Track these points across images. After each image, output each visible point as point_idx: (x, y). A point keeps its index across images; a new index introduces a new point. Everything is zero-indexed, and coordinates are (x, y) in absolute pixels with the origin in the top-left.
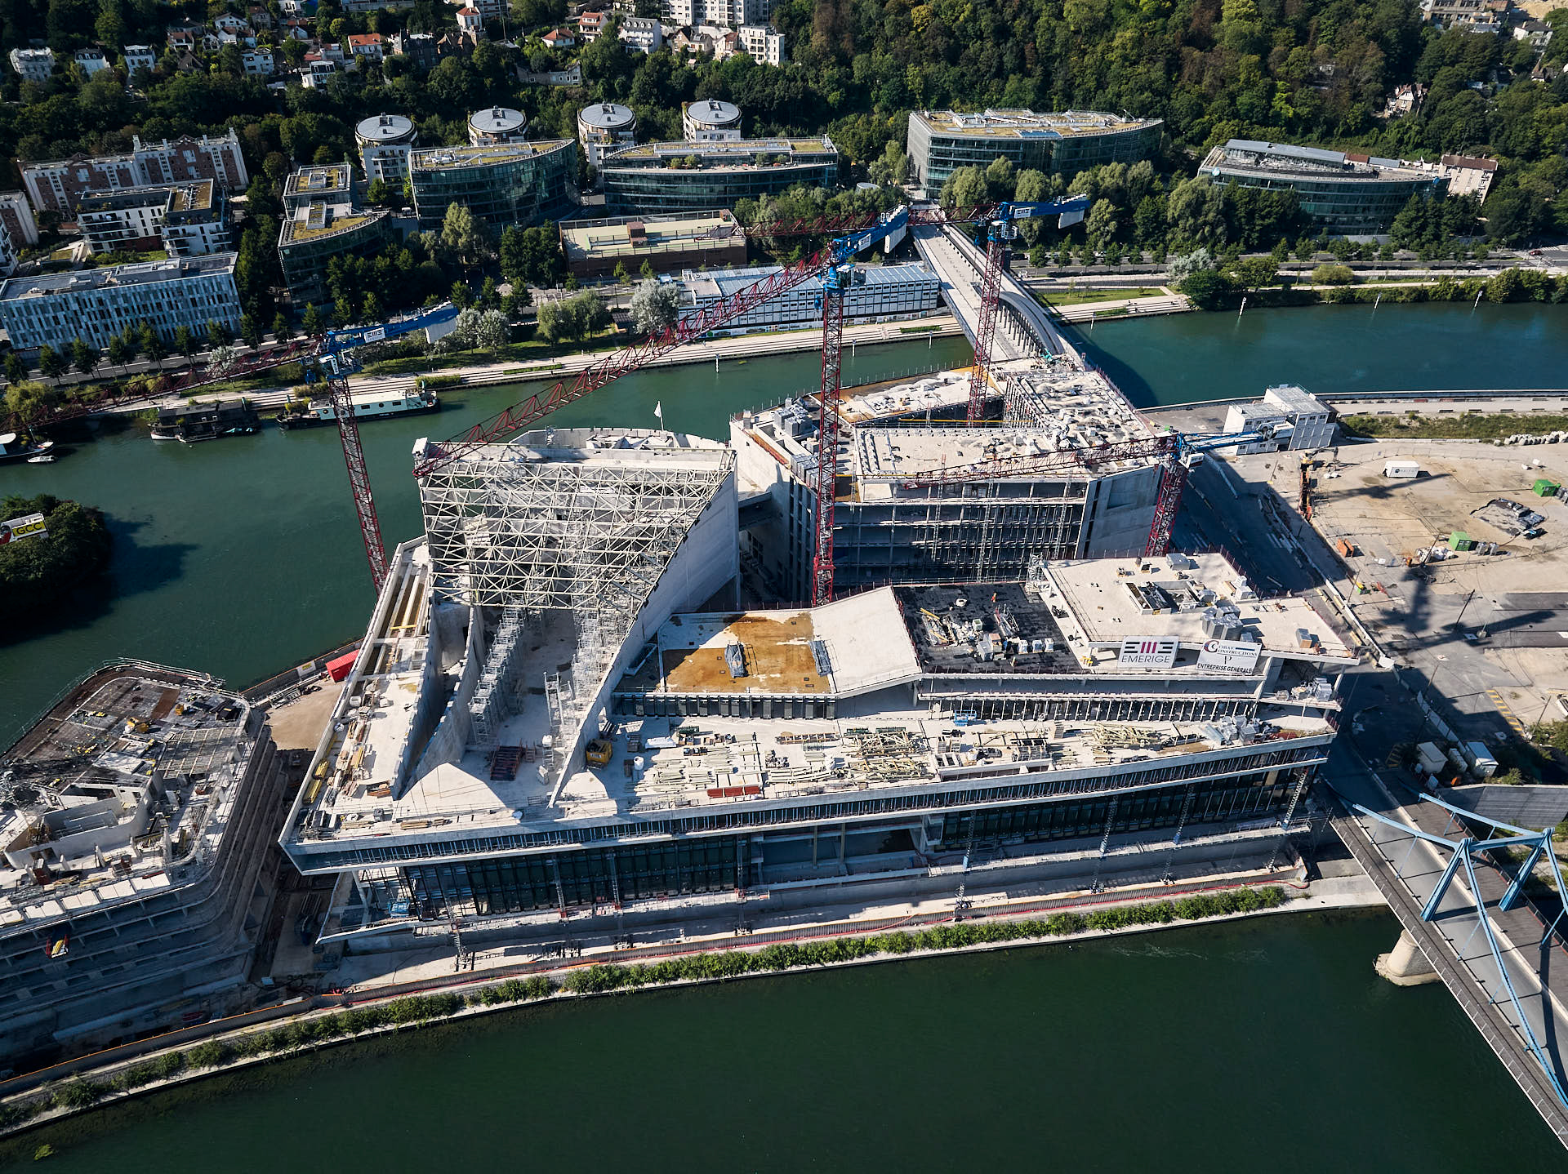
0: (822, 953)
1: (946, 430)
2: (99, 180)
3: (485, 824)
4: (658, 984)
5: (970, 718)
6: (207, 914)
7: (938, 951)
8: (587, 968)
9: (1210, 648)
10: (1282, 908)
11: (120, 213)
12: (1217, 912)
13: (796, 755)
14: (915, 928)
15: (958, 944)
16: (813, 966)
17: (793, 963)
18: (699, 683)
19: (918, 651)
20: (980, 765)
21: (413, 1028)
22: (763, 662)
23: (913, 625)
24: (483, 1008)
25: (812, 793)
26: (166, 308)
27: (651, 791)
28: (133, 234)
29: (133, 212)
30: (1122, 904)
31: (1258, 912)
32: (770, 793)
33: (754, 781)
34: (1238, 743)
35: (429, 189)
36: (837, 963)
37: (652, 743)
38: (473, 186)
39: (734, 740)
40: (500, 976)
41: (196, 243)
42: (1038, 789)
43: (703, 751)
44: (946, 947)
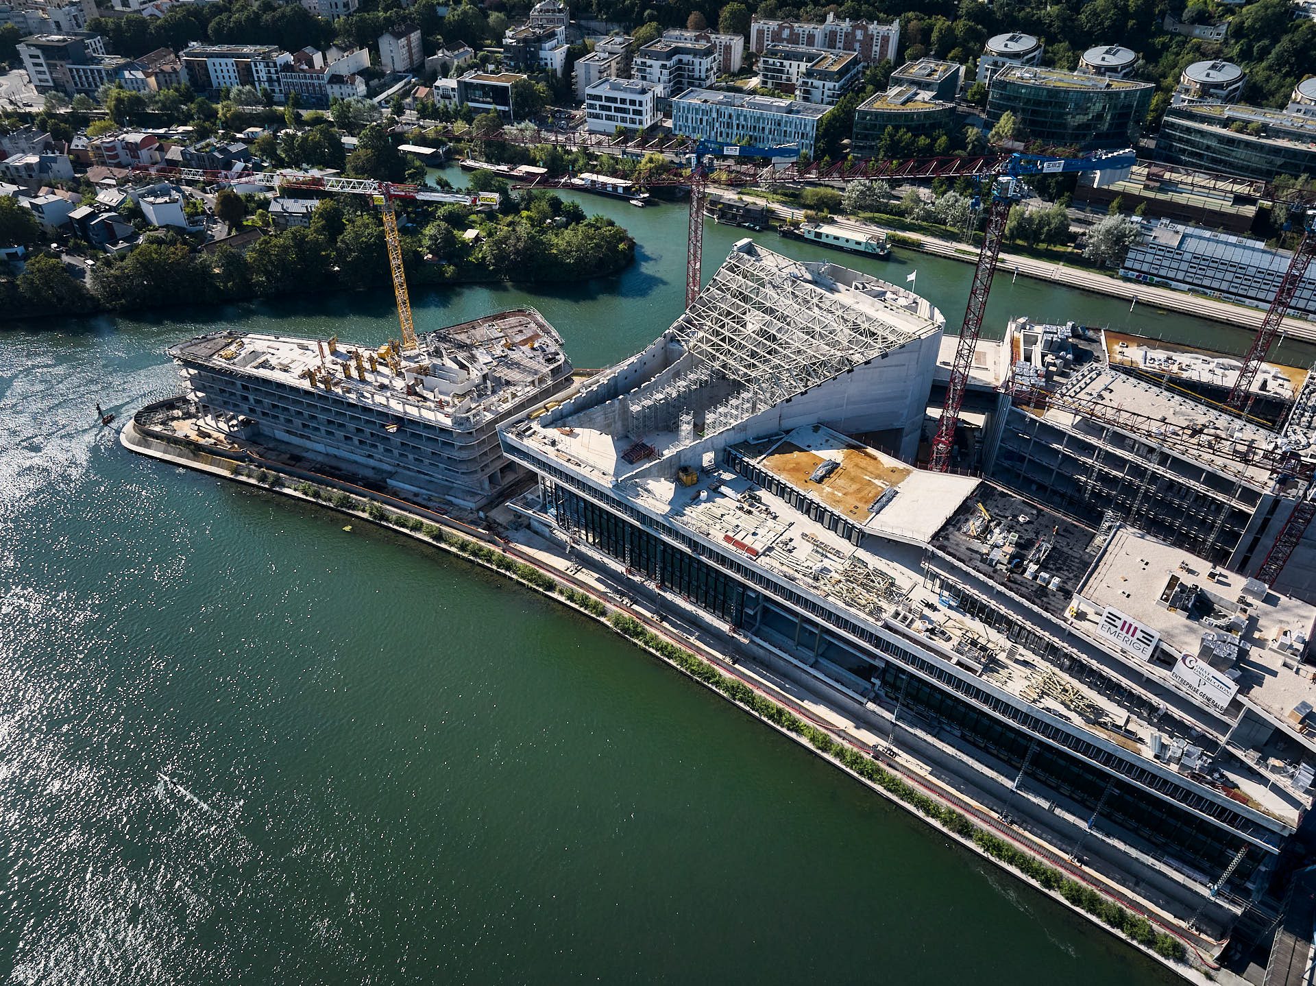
0: (765, 708)
1: (1177, 397)
2: (794, 39)
3: (595, 478)
4: (658, 654)
5: (951, 603)
6: (464, 455)
7: (843, 767)
8: (626, 615)
9: (1187, 662)
10: (1171, 964)
11: (786, 63)
12: (1099, 916)
13: (804, 551)
14: (840, 740)
15: (861, 774)
16: (753, 712)
17: (741, 700)
18: (784, 470)
19: (943, 528)
20: (923, 637)
21: (524, 585)
22: (841, 482)
23: (965, 510)
24: (562, 599)
25: (785, 576)
26: (767, 131)
27: (693, 515)
28: (789, 79)
29: (795, 64)
30: (1017, 844)
31: (1142, 947)
32: (763, 561)
33: (759, 547)
34: (1174, 768)
35: (1002, 97)
36: (770, 722)
37: (723, 489)
38: (1038, 103)
39: (775, 518)
40: (581, 587)
41: (817, 94)
42: (959, 684)
43: (750, 512)
44: (851, 768)
